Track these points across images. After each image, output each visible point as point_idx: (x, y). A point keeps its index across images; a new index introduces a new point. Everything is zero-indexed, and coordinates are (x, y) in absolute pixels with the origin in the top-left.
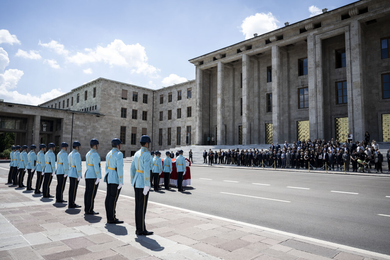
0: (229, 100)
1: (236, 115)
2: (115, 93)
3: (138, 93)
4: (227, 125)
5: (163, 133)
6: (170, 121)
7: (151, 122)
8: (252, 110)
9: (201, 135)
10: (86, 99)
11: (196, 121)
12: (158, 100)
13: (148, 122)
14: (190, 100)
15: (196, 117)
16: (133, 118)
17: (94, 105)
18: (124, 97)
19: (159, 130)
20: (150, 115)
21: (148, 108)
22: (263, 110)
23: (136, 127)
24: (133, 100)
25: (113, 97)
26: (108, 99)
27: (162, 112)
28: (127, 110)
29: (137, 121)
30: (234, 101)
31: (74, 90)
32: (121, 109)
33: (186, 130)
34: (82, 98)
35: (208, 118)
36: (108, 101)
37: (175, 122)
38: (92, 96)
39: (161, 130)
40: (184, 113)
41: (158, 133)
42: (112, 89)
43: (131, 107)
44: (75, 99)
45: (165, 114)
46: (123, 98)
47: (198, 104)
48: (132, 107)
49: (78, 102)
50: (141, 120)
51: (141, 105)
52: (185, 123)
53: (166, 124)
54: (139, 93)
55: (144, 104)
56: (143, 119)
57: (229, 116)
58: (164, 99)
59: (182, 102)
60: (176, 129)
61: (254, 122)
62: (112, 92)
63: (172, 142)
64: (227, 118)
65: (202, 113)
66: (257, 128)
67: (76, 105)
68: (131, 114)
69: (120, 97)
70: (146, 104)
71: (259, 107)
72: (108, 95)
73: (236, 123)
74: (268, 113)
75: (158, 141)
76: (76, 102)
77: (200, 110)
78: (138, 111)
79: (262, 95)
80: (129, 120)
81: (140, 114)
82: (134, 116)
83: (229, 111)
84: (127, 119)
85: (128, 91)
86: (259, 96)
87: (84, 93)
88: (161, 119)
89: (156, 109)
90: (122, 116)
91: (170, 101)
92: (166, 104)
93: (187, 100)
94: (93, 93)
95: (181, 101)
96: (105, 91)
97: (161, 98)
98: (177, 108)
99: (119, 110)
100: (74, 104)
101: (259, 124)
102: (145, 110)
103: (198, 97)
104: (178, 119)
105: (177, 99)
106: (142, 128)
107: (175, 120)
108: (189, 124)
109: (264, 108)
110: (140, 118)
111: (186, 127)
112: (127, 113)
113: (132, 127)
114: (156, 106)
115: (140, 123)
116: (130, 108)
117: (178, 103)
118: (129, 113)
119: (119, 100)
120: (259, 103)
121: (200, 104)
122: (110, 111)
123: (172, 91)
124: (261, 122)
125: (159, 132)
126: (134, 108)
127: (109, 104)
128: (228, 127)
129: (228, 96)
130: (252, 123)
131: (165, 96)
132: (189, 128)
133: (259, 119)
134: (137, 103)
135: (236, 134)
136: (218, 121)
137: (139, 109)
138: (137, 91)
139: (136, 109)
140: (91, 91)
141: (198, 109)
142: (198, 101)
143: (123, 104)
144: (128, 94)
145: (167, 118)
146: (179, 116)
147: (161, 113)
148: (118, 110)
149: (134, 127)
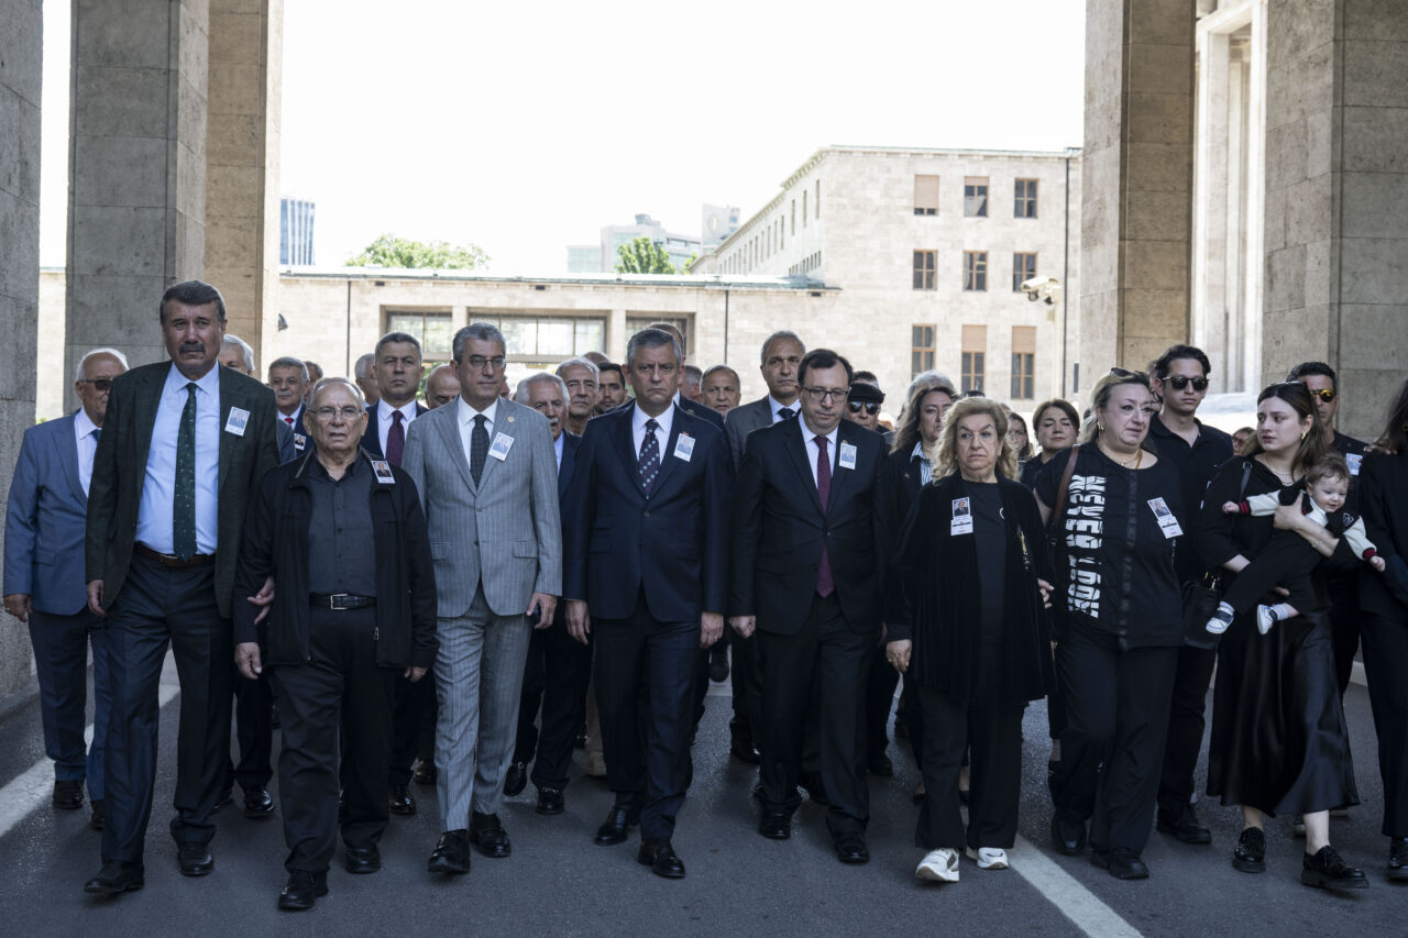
2: (886, 194)
3: (988, 178)
10: (805, 224)
16: (968, 287)
17: (817, 250)
18: (925, 206)
20: (1052, 266)
21: (1041, 238)
23: (982, 322)
24: (969, 214)
25: (876, 211)
26: (855, 225)
28: (940, 258)
29: (986, 297)
31: (786, 186)
32: (911, 256)
34: (799, 216)
36: (857, 232)
38: (815, 214)
42: (873, 180)
43: (957, 244)
44: (788, 220)
46: (919, 211)
48: (962, 242)
49: (793, 234)
50: (1006, 293)
51: (1005, 229)
54: (992, 179)
55: (1021, 221)
56: (1013, 289)
62: (874, 195)
67: (789, 243)
68: (960, 271)
69: (906, 208)
70: (1030, 222)
72: (857, 207)
76: (790, 233)
78: (991, 255)
80: (948, 297)
81: (999, 270)
82: (977, 278)
84: (937, 294)
85: (942, 180)
87: (801, 196)
90: (917, 285)
94: (815, 200)
99: (904, 263)
102: (1025, 247)
106: (1015, 328)
110: (1004, 285)
112: (941, 270)
113: (964, 327)
115: (1003, 307)
116: (953, 247)
118: (951, 265)
119: (902, 222)
122: (864, 269)
126: (970, 248)
127: (859, 244)
134: (989, 222)
137: (994, 247)
138: (984, 173)
139: (982, 248)
140: (811, 191)
143: (921, 233)
144: (942, 188)
148: (898, 262)
149: (975, 323)
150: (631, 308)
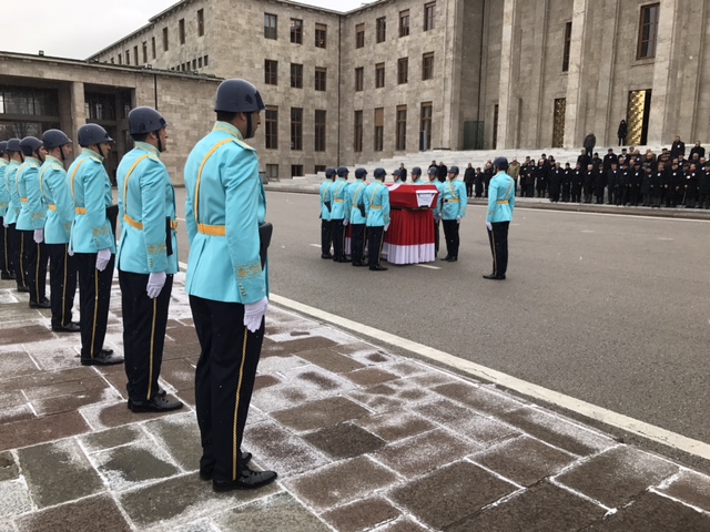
0: (533, 29)
1: (549, 69)
2: (249, 22)
3: (302, 21)
4: (523, 98)
5: (365, 122)
6: (380, 90)
7: (335, 95)
8: (595, 54)
9: (457, 125)
10: (183, 41)
11: (445, 89)
12: (352, 39)
13: (329, 95)
14: (431, 34)
15: (445, 79)
16: (293, 85)
17: (203, 56)
18: (270, 33)
19: (353, 114)
20: (333, 77)
21: (329, 60)
22: (625, 52)
23: (300, 107)
24: (292, 41)
25: (244, 33)
26: (232, 40)
27: (362, 68)
28: (279, 65)
29: (302, 90)
30: (547, 32)
31: (155, 20)
32: (263, 63)
33: (419, 112)
34: (173, 37)
35: (477, 80)
36: (234, 45)
37: (392, 94)
38: (197, 33)
39: (358, 114)
40: (415, 68)
41: (353, 123)
42: (241, 12)
43: (287, 59)
44: (159, 42)
45: (370, 74)
46: (267, 36)
47: (451, 45)
48: (290, 58)
49: (166, 49)
50: (312, 91)
51: (311, 53)
52: (418, 94)
53: (371, 98)
54: (304, 22)
55: (319, 49)
56: (317, 89)
57: (531, 72)
58: (366, 35)
59: (410, 42)
60: (395, 112)
61: (597, 88)
62: (242, 21)
63: (385, 143)
64: (524, 78)
65: (459, 67)
66: (603, 103)
67: (162, 56)
68: (289, 75)
69: (260, 33)
70: (323, 50)
71: (616, 48)
72: (233, 28)
73: (547, 92)
74: (641, 62)
75: (353, 141)
76: (162, 49)
77: (455, 61)
78: (304, 66)
79: (628, 12)
80: (283, 91)
81: (308, 75)
82: (296, 82)
83: (531, 60)
84: (278, 88)
85: (279, 18)
86: (620, 13)
87: (177, 25)
88: (359, 87)
89: (347, 61)
90: (267, 82)
91: (381, 37)
92: (371, 48)
93: (425, 33)
94: (196, 25)
95: (407, 38)
96: (225, 17)
97: (358, 34)
98: (399, 57)
99: (260, 66)
100: (158, 55)
101: (612, 94)
102: (321, 64)
103: (451, 23)
104: (401, 86)
105: (398, 34)
107: (392, 88)
108: (426, 96)
109: (629, 49)
110: (310, 86)
111: (419, 105)
112: (279, 74)
113: (292, 109)
114: (347, 53)
115: (311, 98)
116: (285, 60)
117: (400, 45)
118: (284, 71)
119: (258, 41)
120: (617, 34)
121: (455, 44)
122: (238, 68)
123: (386, 14)
124: (616, 87)
125: (353, 118)
126: (294, 61)
127: (234, 52)
128: (525, 102)
129: (532, 19)
130: (592, 91)
131: (369, 26)
132: (426, 109)
133: (613, 80)
134: (303, 47)
135: (548, 121)
136: (501, 86)
137: (306, 62)
138: (301, 18)
139: (300, 63)
140: (191, 19)
141: (450, 56)
142: (452, 35)
143: (268, 49)
144: (279, 23)
145: (374, 82)
146: (403, 78)
147: (359, 71)
148: (257, 66)
149: (297, 107)
150: (88, 82)
